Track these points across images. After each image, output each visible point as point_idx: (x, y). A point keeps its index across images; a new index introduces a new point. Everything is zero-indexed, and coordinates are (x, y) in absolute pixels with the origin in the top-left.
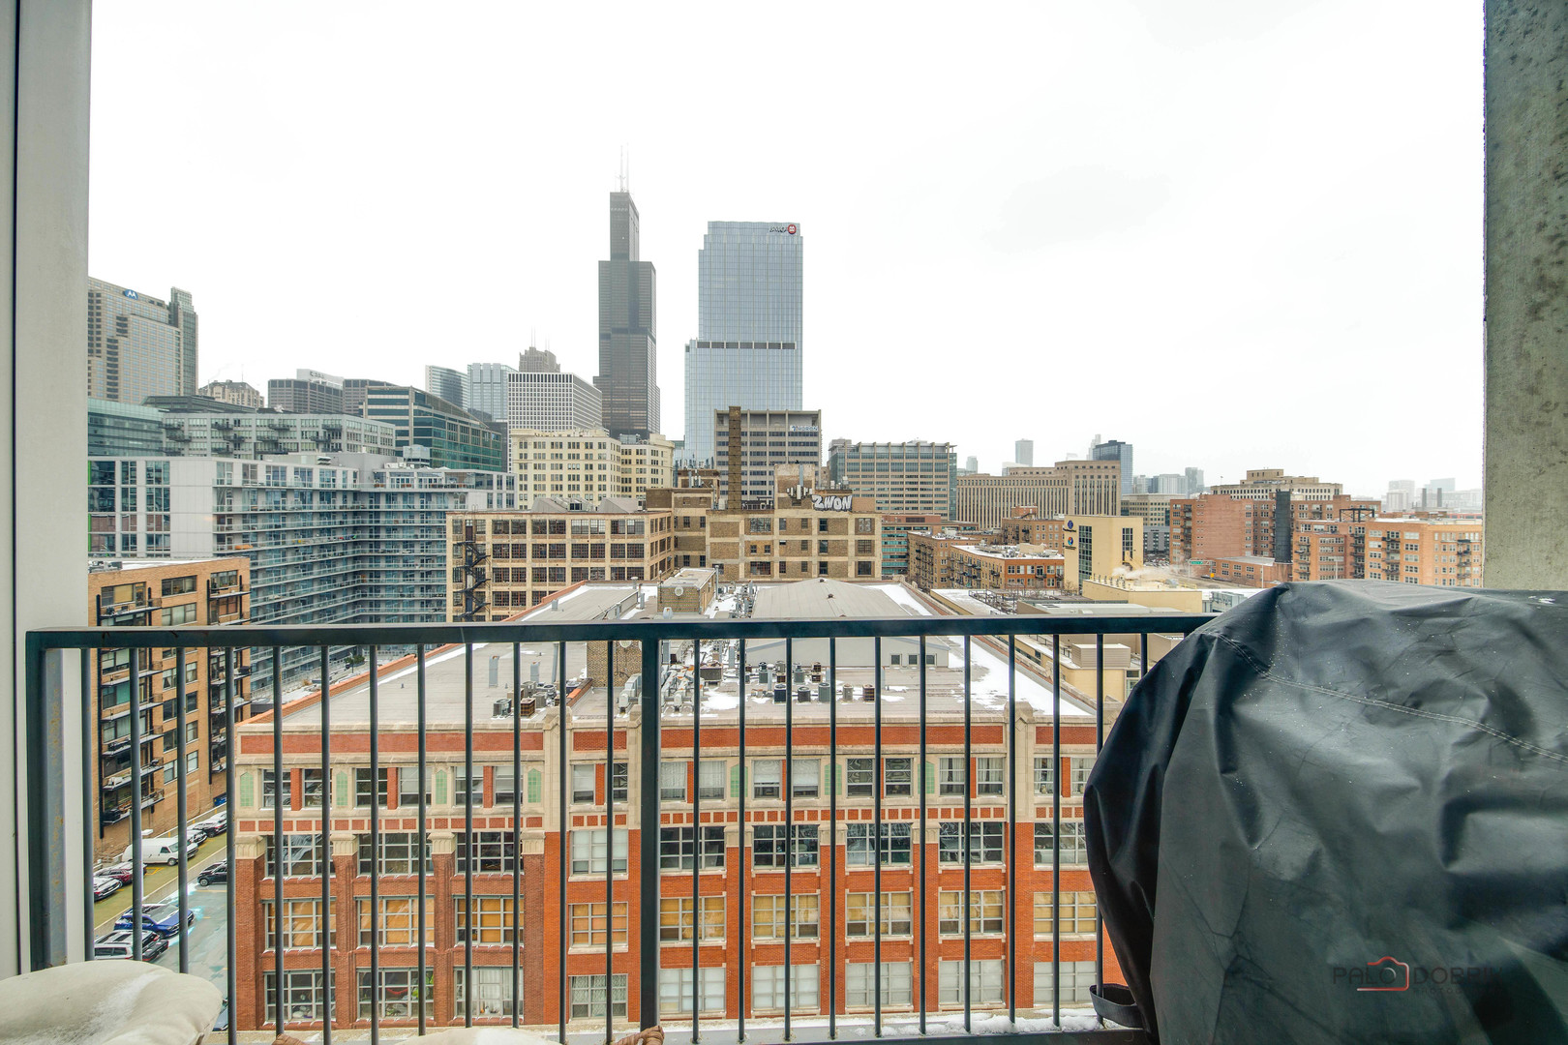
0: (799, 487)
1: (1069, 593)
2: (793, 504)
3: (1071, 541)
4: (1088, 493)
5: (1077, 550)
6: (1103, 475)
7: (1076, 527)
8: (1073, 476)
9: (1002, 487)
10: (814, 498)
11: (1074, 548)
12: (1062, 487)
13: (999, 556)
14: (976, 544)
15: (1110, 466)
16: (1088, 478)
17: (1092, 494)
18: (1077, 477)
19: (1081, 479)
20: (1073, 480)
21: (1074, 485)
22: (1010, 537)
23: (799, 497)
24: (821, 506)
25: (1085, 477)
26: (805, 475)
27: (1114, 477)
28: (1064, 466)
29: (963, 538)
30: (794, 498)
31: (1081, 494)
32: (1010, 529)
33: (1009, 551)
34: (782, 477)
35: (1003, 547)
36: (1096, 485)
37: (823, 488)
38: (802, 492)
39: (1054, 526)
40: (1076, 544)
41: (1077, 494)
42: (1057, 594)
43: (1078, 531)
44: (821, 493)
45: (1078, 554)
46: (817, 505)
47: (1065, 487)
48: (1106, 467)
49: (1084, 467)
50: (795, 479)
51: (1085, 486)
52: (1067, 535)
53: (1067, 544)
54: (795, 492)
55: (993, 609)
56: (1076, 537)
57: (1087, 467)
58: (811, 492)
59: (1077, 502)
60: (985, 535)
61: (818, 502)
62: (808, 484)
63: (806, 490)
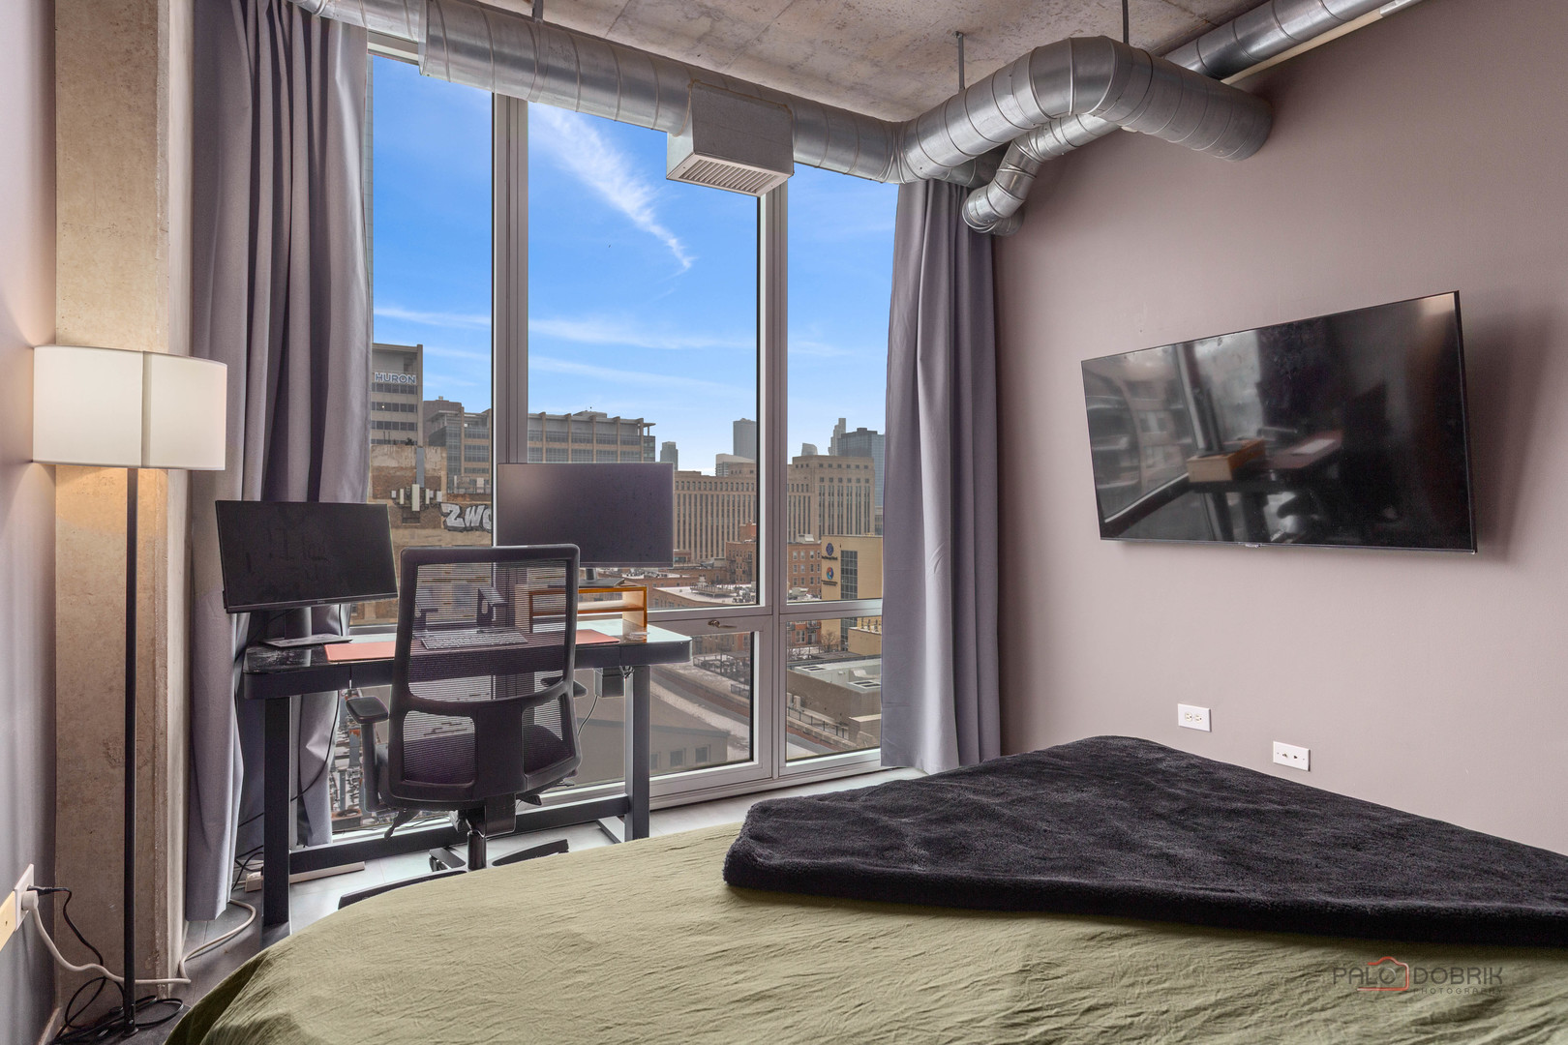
0: (416, 489)
1: (828, 649)
2: (405, 520)
3: (831, 572)
4: (836, 504)
5: (839, 587)
6: (854, 478)
7: (837, 553)
8: (817, 478)
9: (721, 493)
10: (445, 508)
11: (834, 584)
12: (802, 494)
13: (728, 601)
14: (692, 583)
15: (862, 466)
16: (836, 481)
17: (840, 505)
18: (822, 480)
19: (826, 483)
20: (817, 485)
21: (817, 492)
22: (739, 571)
23: (416, 506)
24: (459, 523)
25: (831, 480)
26: (428, 466)
27: (867, 481)
28: (805, 463)
29: (670, 576)
30: (406, 508)
31: (827, 504)
32: (739, 559)
33: (741, 592)
34: (379, 469)
35: (732, 587)
36: (845, 492)
37: (462, 491)
38: (423, 497)
39: (799, 553)
40: (837, 577)
41: (821, 505)
42: (814, 651)
43: (839, 559)
44: (460, 501)
45: (840, 592)
46: (451, 521)
47: (807, 495)
48: (858, 467)
49: (830, 466)
50: (409, 474)
51: (831, 494)
52: (825, 565)
53: (825, 577)
54: (409, 497)
55: (733, 682)
56: (837, 567)
57: (835, 465)
58: (440, 496)
59: (822, 516)
60: (703, 570)
61: (453, 516)
62: (433, 483)
63: (429, 494)
